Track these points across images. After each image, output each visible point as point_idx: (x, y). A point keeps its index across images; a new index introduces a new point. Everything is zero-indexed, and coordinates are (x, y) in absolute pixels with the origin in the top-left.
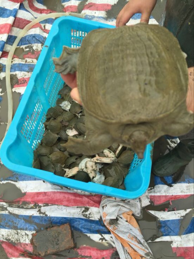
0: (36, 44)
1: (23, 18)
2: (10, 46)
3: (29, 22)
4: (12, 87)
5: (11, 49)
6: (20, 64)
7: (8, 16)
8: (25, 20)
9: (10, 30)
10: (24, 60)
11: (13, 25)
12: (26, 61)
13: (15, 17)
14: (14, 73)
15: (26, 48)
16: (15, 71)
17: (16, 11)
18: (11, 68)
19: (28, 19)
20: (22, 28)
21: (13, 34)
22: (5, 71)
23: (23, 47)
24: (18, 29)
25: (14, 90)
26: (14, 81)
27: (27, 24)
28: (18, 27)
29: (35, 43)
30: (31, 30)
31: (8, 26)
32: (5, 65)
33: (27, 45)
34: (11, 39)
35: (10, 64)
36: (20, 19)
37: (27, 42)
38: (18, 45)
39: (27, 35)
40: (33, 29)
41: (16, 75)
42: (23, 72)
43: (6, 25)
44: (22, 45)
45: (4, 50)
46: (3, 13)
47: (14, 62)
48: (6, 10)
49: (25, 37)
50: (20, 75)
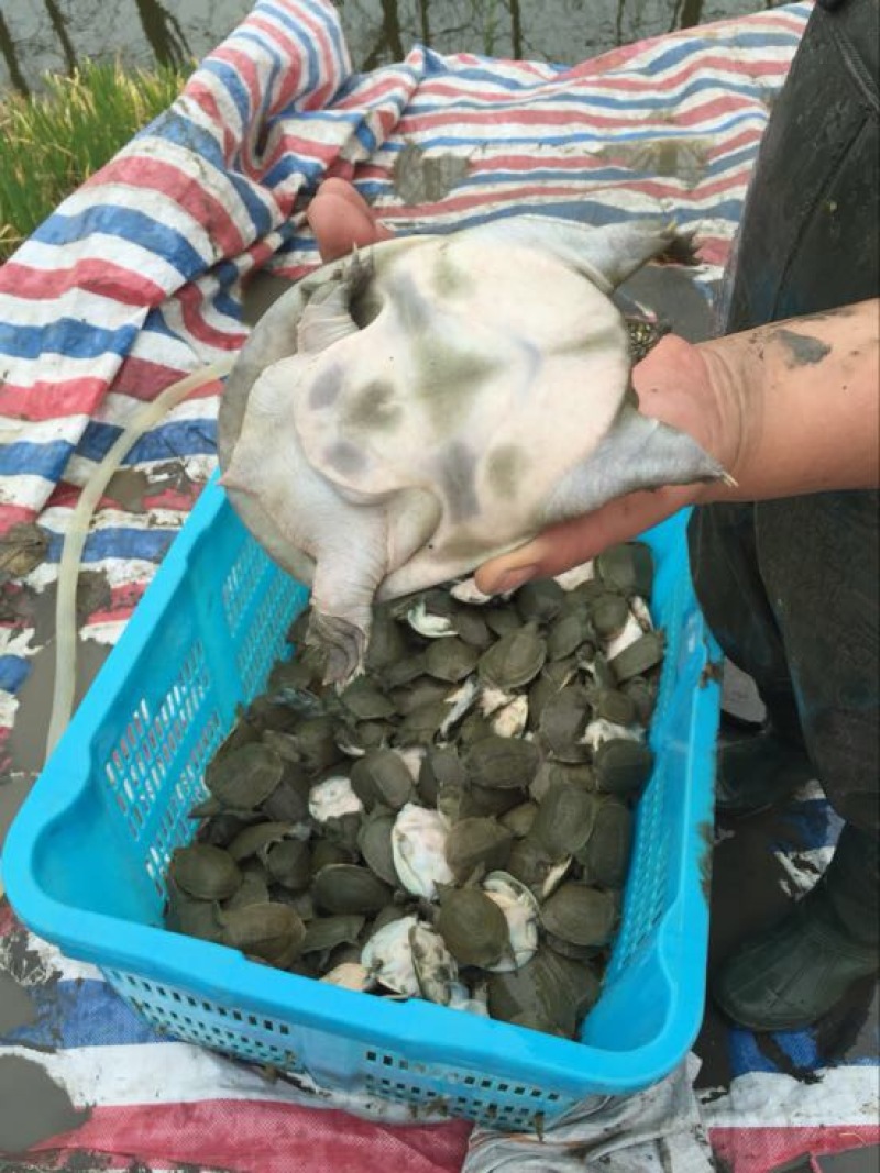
0: (201, 457)
1: (156, 360)
2: (93, 464)
3: (179, 375)
4: (82, 618)
5: (93, 474)
6: (123, 531)
7: (97, 352)
8: (163, 369)
9: (100, 403)
10: (146, 518)
11: (115, 385)
12: (153, 521)
13: (125, 354)
14: (95, 567)
15: (157, 471)
16: (102, 556)
17: (130, 337)
18: (87, 547)
19: (177, 367)
20: (149, 399)
21: (111, 418)
22: (58, 560)
23: (147, 467)
24: (133, 402)
25: (86, 633)
26: (93, 598)
27: (170, 383)
28: (132, 393)
29: (197, 451)
30: (185, 405)
31: (95, 388)
32: (61, 537)
33: (162, 462)
34: (97, 440)
35: (85, 530)
36: (144, 364)
37: (165, 450)
38: (124, 462)
39: (166, 421)
40: (195, 403)
41: (104, 572)
42: (134, 562)
43: (84, 383)
44: (140, 459)
45: (65, 477)
46: (79, 341)
47: (100, 525)
48: (93, 330)
49: (159, 431)
50: (119, 571)
